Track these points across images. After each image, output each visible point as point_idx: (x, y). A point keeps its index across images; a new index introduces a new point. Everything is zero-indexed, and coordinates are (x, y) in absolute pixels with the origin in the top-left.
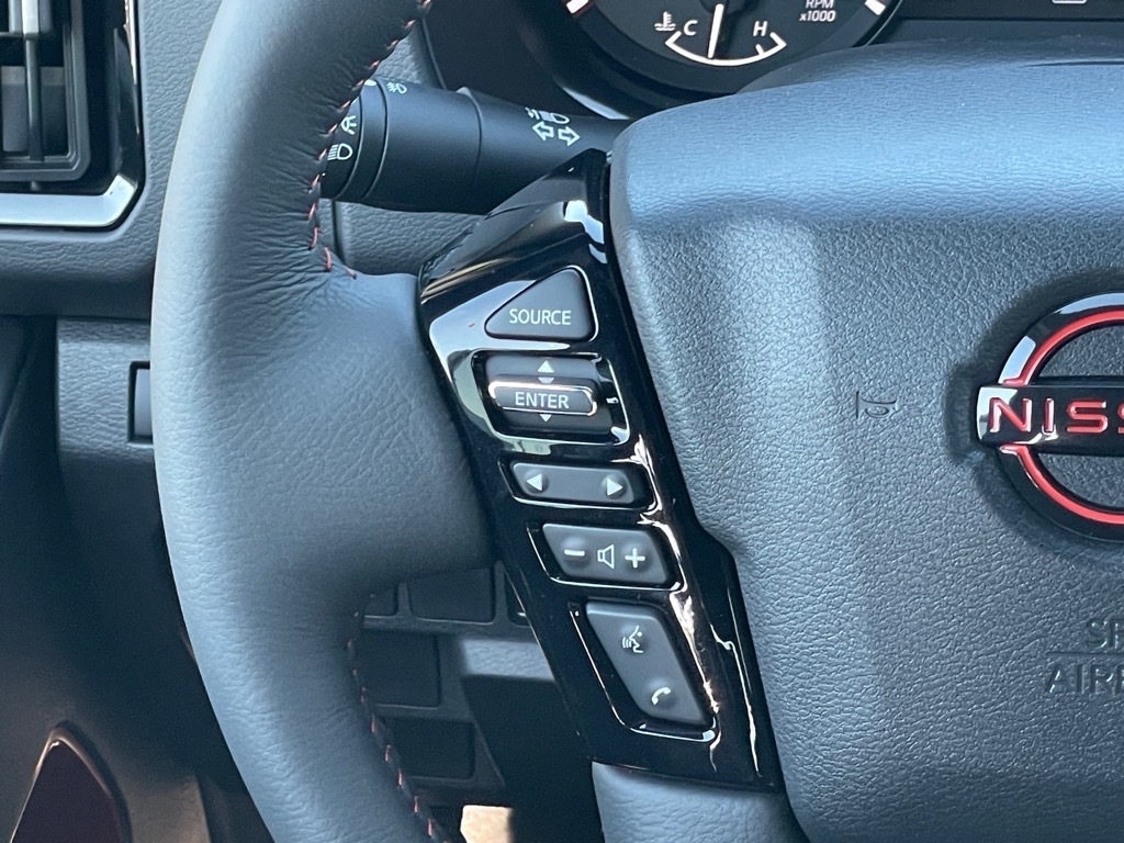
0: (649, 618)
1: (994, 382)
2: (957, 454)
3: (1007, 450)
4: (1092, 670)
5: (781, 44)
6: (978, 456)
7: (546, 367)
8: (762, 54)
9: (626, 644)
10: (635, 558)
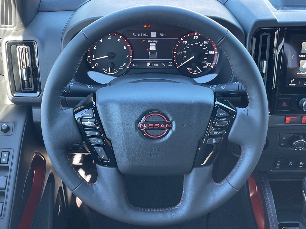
0: (101, 148)
1: (140, 122)
2: (136, 130)
3: (142, 129)
4: (152, 154)
5: (117, 72)
6: (139, 130)
7: (89, 120)
8: (115, 73)
9: (99, 151)
10: (100, 142)
